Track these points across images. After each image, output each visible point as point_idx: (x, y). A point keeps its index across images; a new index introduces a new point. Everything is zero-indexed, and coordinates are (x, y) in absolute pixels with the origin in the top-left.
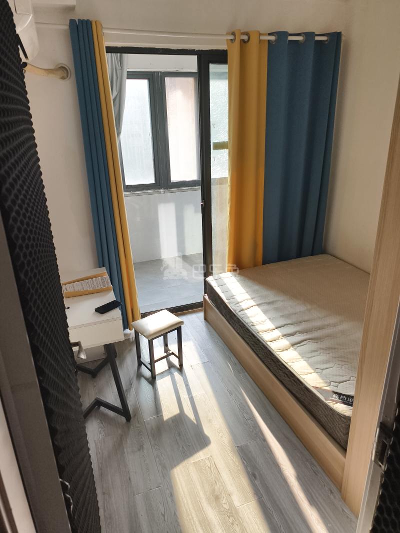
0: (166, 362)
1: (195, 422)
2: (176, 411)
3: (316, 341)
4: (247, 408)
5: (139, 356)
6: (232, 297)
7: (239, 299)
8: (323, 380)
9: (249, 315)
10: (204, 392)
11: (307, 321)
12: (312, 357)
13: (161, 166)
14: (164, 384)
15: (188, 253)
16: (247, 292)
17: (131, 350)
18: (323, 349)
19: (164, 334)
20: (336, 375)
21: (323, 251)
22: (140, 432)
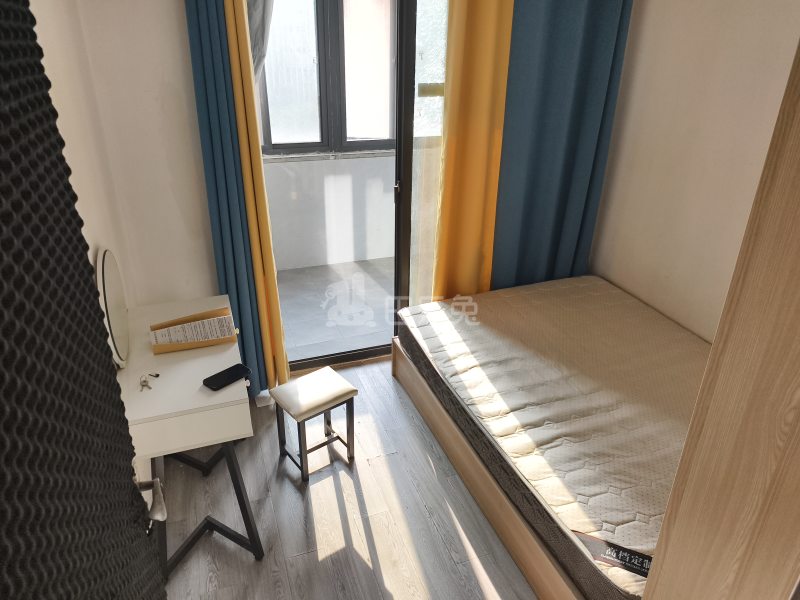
0: (327, 452)
1: (370, 565)
2: (340, 544)
3: (577, 440)
4: (456, 541)
5: (282, 442)
6: (438, 348)
7: (450, 352)
8: (590, 517)
9: (467, 384)
10: (387, 510)
11: (562, 399)
12: (571, 471)
13: (332, 114)
14: (321, 492)
15: (370, 257)
16: (465, 340)
17: (270, 427)
18: (588, 455)
19: (325, 410)
20: (612, 510)
21: (589, 270)
22: (278, 581)
